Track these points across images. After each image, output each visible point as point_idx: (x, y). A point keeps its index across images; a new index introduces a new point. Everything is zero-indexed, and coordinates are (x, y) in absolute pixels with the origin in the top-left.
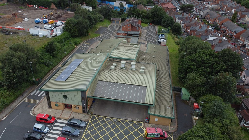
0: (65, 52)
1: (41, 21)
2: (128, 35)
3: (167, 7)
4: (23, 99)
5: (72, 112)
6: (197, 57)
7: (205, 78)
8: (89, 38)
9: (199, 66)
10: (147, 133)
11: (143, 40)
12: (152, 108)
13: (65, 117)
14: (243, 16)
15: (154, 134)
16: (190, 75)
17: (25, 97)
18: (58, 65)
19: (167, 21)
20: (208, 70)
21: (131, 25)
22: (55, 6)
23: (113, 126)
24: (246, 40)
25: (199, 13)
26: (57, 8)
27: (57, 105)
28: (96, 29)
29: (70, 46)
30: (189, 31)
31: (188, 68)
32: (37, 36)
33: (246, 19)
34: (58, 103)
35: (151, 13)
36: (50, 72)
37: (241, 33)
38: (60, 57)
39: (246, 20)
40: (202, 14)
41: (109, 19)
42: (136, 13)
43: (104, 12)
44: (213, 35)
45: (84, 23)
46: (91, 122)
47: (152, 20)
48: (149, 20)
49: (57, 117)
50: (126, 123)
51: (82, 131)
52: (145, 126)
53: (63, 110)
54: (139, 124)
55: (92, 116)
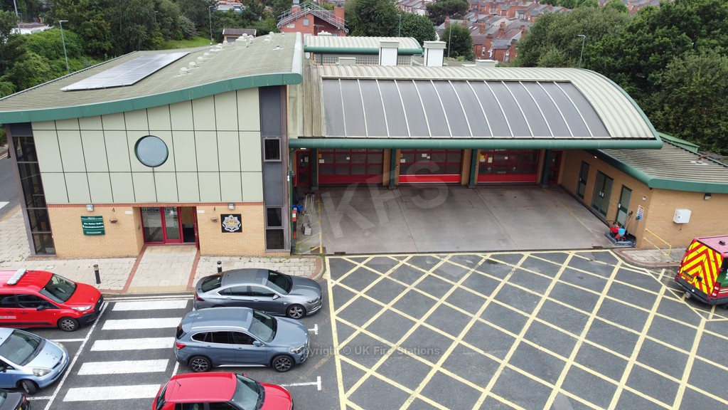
5: (199, 255)
13: (165, 283)
21: (315, 18)
27: (93, 227)
34: (99, 212)
46: (341, 285)
49: (104, 290)
50: (530, 262)
51: (316, 333)
52: (634, 259)
53: (137, 257)
54: (597, 256)
55: (327, 259)
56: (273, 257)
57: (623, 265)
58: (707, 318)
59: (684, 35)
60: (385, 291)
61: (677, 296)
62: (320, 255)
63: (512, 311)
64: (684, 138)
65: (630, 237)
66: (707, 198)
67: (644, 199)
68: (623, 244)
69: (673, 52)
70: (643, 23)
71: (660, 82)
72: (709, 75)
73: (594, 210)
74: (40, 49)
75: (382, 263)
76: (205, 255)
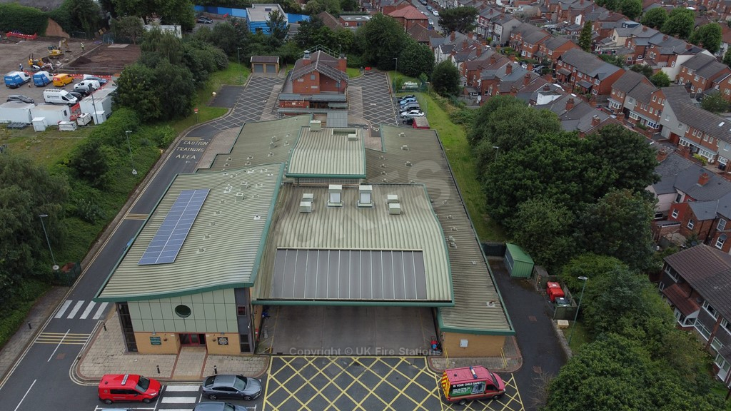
0: (134, 172)
1: (28, 78)
2: (314, 104)
3: (403, 17)
4: (34, 336)
5: (207, 354)
6: (537, 156)
7: (567, 210)
8: (196, 121)
9: (547, 180)
10: (452, 386)
11: (360, 116)
12: (448, 313)
13: (190, 374)
14: (605, 34)
15: (469, 384)
16: (529, 207)
17: (36, 327)
18: (120, 214)
19: (415, 57)
20: (574, 187)
21: (320, 74)
22: (60, 29)
23: (344, 381)
24: (628, 98)
25: (490, 31)
26: (68, 36)
27: (156, 341)
28: (212, 94)
29: (143, 152)
30: (479, 81)
31: (517, 188)
32: (25, 127)
33: (616, 41)
34: (158, 335)
35: (364, 36)
36: (100, 241)
37: (613, 79)
38: (120, 189)
39: (616, 43)
40: (500, 33)
41: (243, 61)
42: (323, 39)
43: (225, 39)
44: (549, 89)
45: (179, 77)
46: (274, 379)
47: (370, 58)
48: (363, 56)
50: (377, 365)
51: (255, 410)
52: (434, 365)
53: (177, 355)
55: (272, 357)
56: (245, 356)
60: (294, 384)
62: (269, 355)
63: (351, 401)
75: (299, 362)
76: (210, 355)
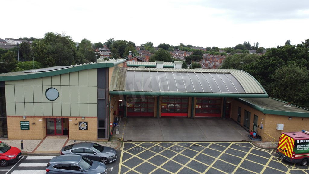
5: (68, 140)
10: (295, 141)
13: (51, 150)
21: (137, 59)
27: (25, 126)
34: (28, 119)
46: (127, 152)
49: (24, 152)
50: (213, 146)
51: (111, 170)
52: (260, 145)
53: (42, 140)
54: (243, 144)
55: (124, 143)
56: (100, 141)
57: (255, 148)
58: (291, 169)
59: (281, 59)
60: (146, 155)
61: (278, 160)
62: (121, 141)
63: (201, 164)
64: (286, 101)
65: (259, 137)
66: (290, 119)
67: (263, 119)
68: (256, 140)
69: (278, 66)
70: (265, 56)
71: (273, 78)
72: (292, 74)
73: (245, 127)
74: (25, 68)
75: (147, 145)
76: (71, 140)
